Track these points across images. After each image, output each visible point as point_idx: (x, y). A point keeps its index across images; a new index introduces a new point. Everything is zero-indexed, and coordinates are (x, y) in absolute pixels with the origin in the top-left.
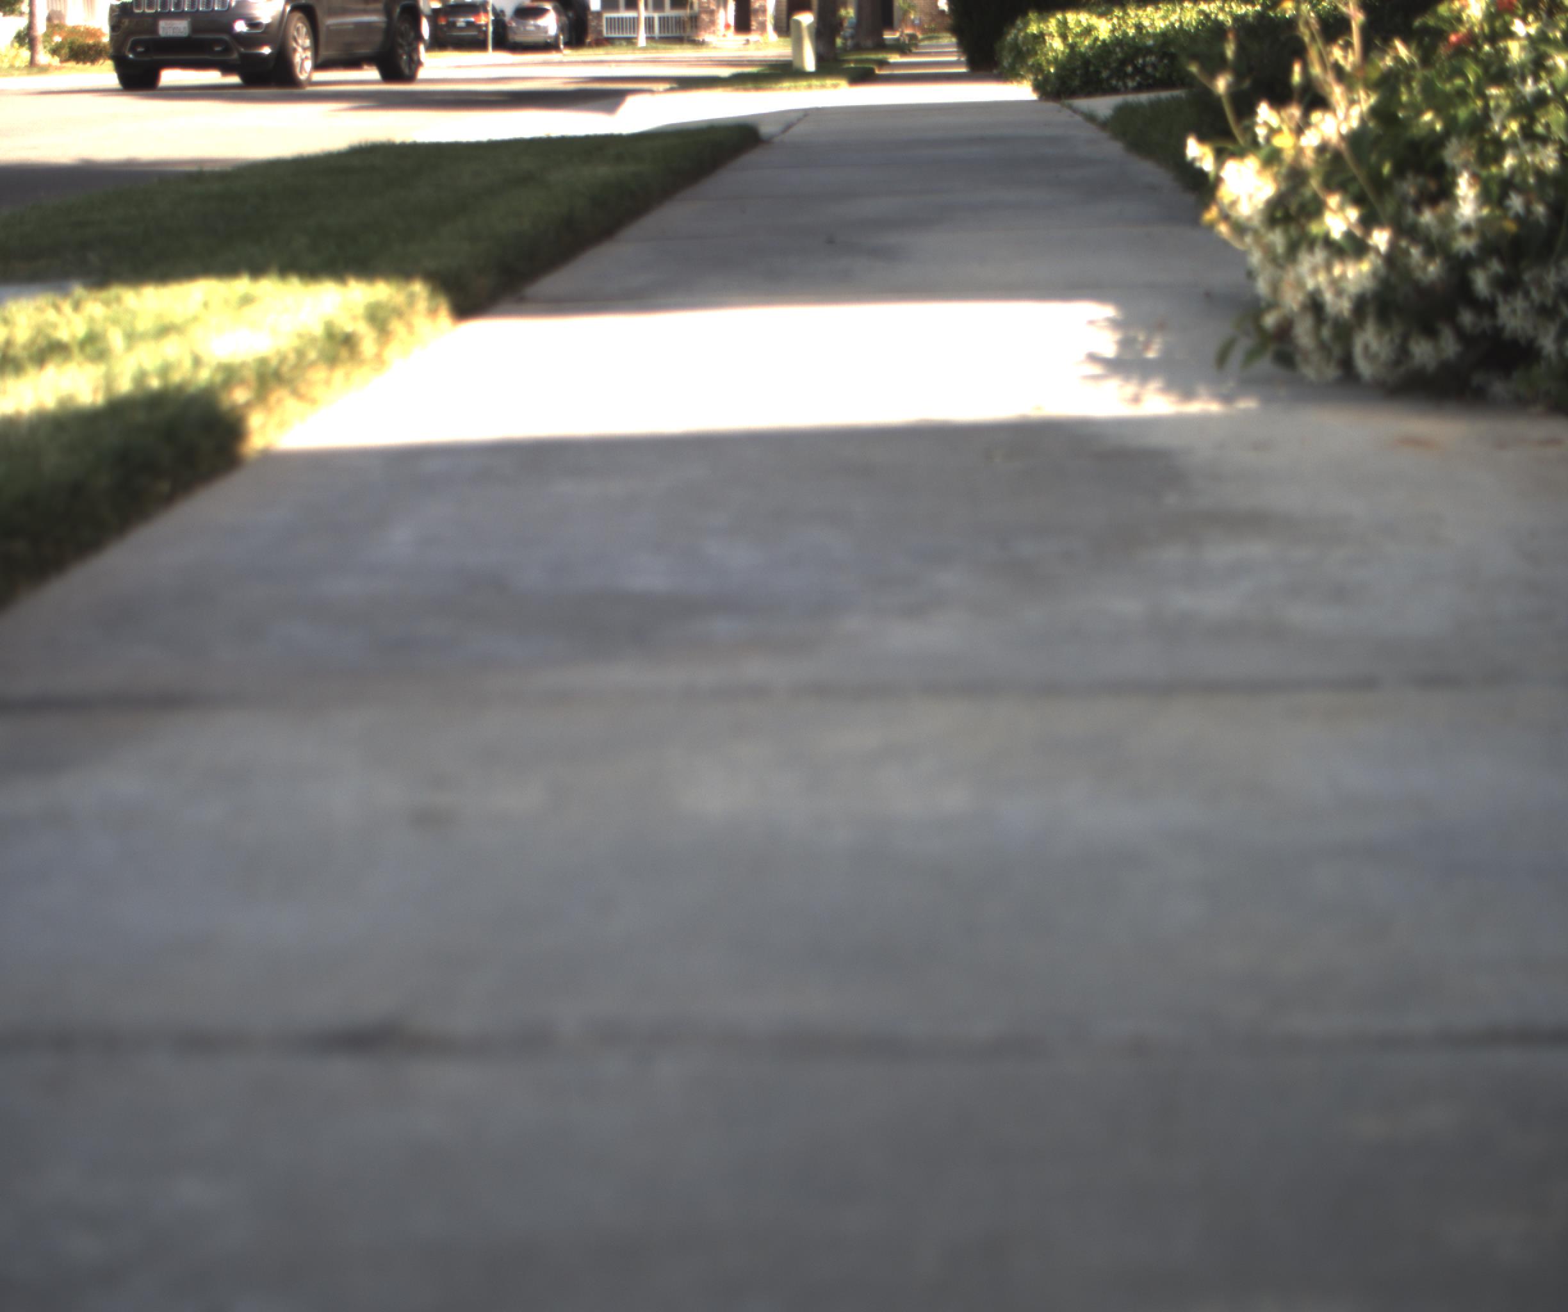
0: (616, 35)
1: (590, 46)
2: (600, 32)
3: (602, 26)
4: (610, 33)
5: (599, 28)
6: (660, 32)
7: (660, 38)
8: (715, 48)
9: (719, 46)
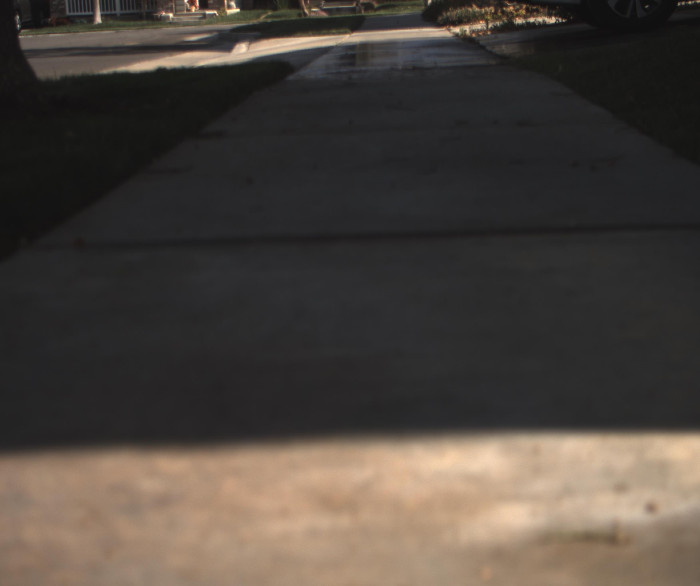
3: (64, 4)
4: (74, 11)
5: (60, 7)
6: (121, 9)
7: (121, 15)
8: (172, 24)
9: (175, 21)
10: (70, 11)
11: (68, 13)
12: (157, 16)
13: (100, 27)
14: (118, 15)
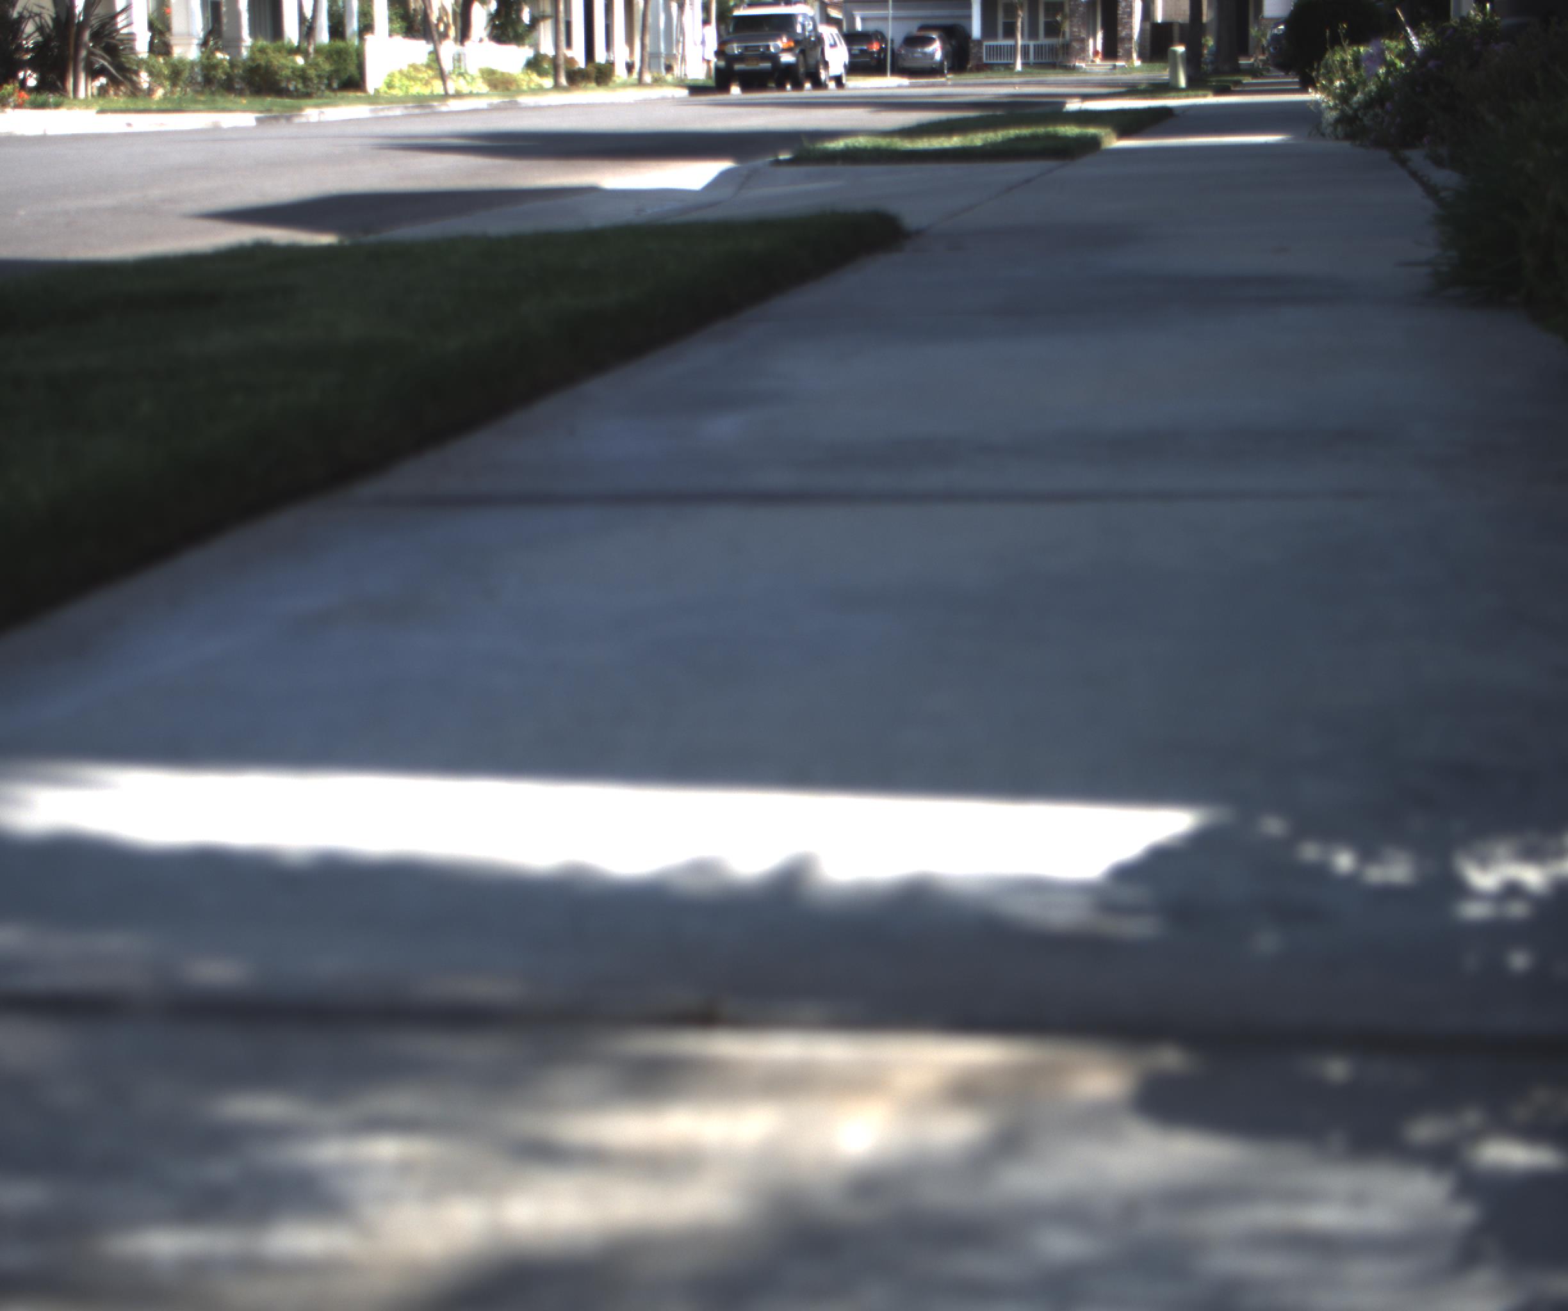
0: (995, 61)
1: (971, 71)
2: (981, 58)
3: (982, 53)
4: (990, 59)
5: (979, 55)
6: (1035, 58)
7: (1034, 64)
8: (1085, 72)
9: (1088, 70)
10: (987, 58)
11: (985, 60)
12: (1070, 66)
13: (1019, 74)
14: (1031, 64)
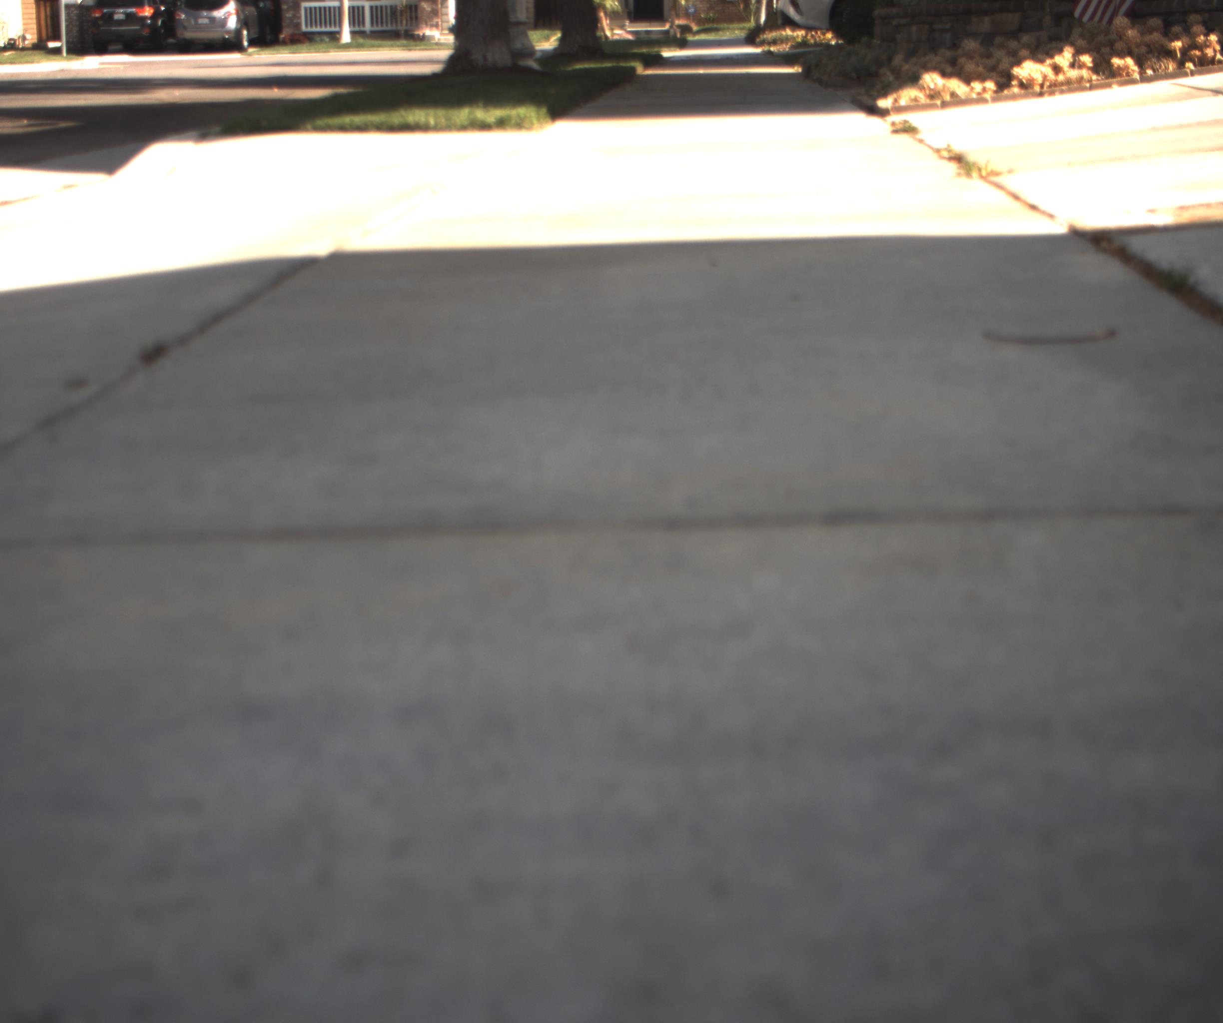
0: (318, 29)
1: (284, 43)
2: (298, 25)
3: (300, 18)
4: (311, 27)
5: (295, 21)
6: (373, 24)
7: (372, 32)
8: (440, 45)
9: (442, 41)
10: (307, 26)
11: (304, 28)
12: (418, 35)
13: (347, 47)
14: (368, 32)
